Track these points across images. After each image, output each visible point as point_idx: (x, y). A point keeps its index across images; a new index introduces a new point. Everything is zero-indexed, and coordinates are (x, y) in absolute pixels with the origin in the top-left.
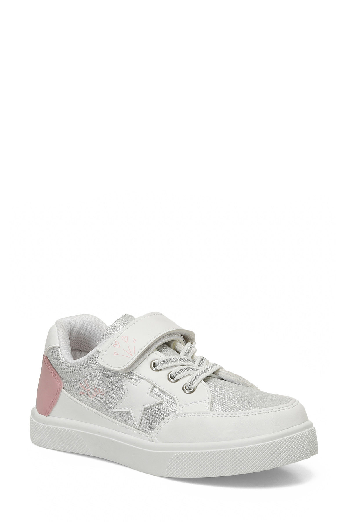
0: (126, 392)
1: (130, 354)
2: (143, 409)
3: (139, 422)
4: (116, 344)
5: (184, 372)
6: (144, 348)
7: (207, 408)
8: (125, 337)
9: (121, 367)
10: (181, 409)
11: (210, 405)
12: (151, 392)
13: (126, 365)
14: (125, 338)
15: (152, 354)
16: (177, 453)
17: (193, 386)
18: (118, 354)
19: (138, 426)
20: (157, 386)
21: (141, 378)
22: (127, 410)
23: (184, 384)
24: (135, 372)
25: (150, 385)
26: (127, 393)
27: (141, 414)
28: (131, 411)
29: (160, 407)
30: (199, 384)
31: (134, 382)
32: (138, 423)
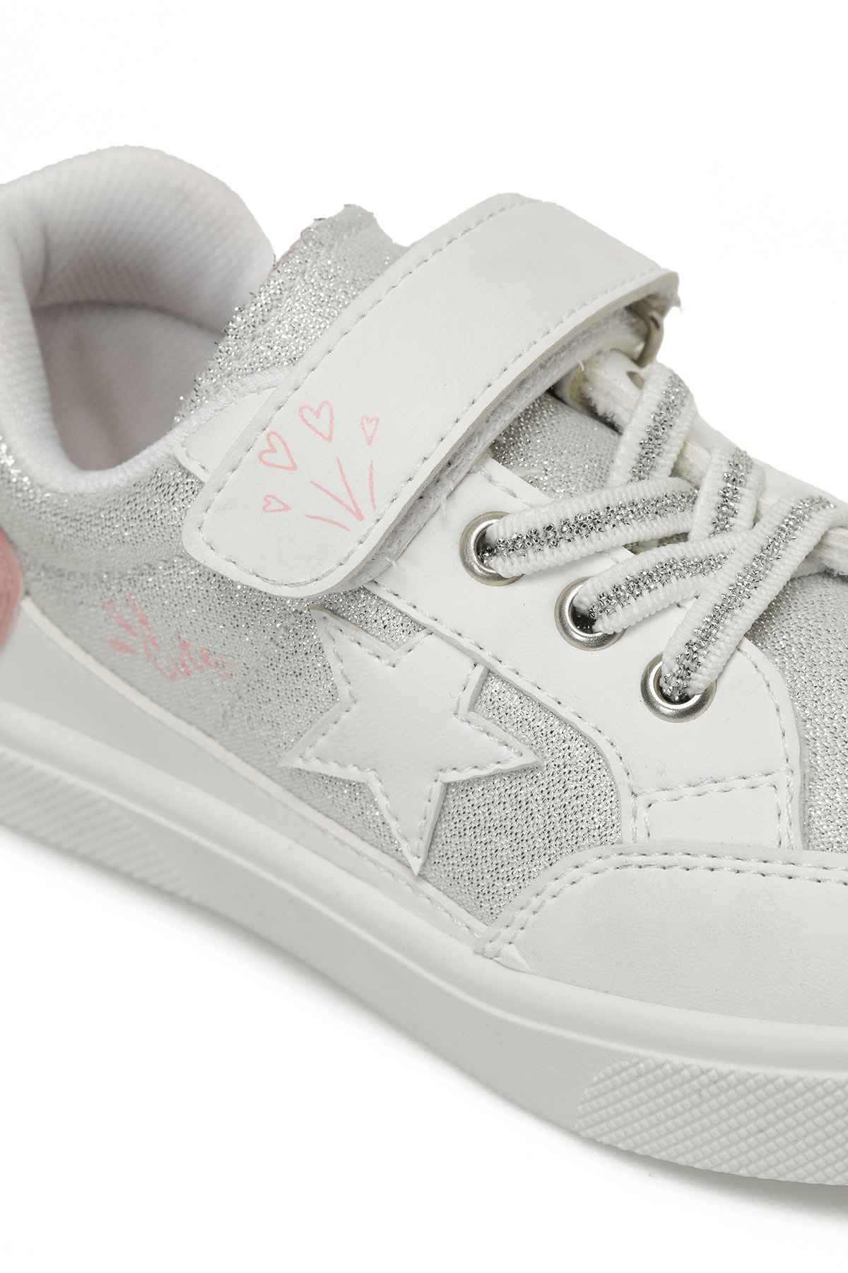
0: (344, 690)
1: (349, 509)
2: (437, 789)
3: (422, 845)
4: (273, 450)
5: (645, 593)
6: (423, 474)
7: (785, 818)
8: (321, 407)
9: (306, 584)
10: (643, 813)
11: (796, 798)
12: (472, 707)
13: (331, 571)
14: (317, 415)
15: (465, 484)
16: (636, 1060)
17: (698, 682)
18: (287, 508)
19: (416, 864)
20: (502, 669)
21: (419, 627)
22: (353, 774)
23: (651, 659)
24: (381, 592)
25: (468, 663)
26: (348, 697)
27: (432, 809)
28: (376, 787)
29: (527, 788)
30: (731, 667)
31: (382, 648)
32: (418, 849)
